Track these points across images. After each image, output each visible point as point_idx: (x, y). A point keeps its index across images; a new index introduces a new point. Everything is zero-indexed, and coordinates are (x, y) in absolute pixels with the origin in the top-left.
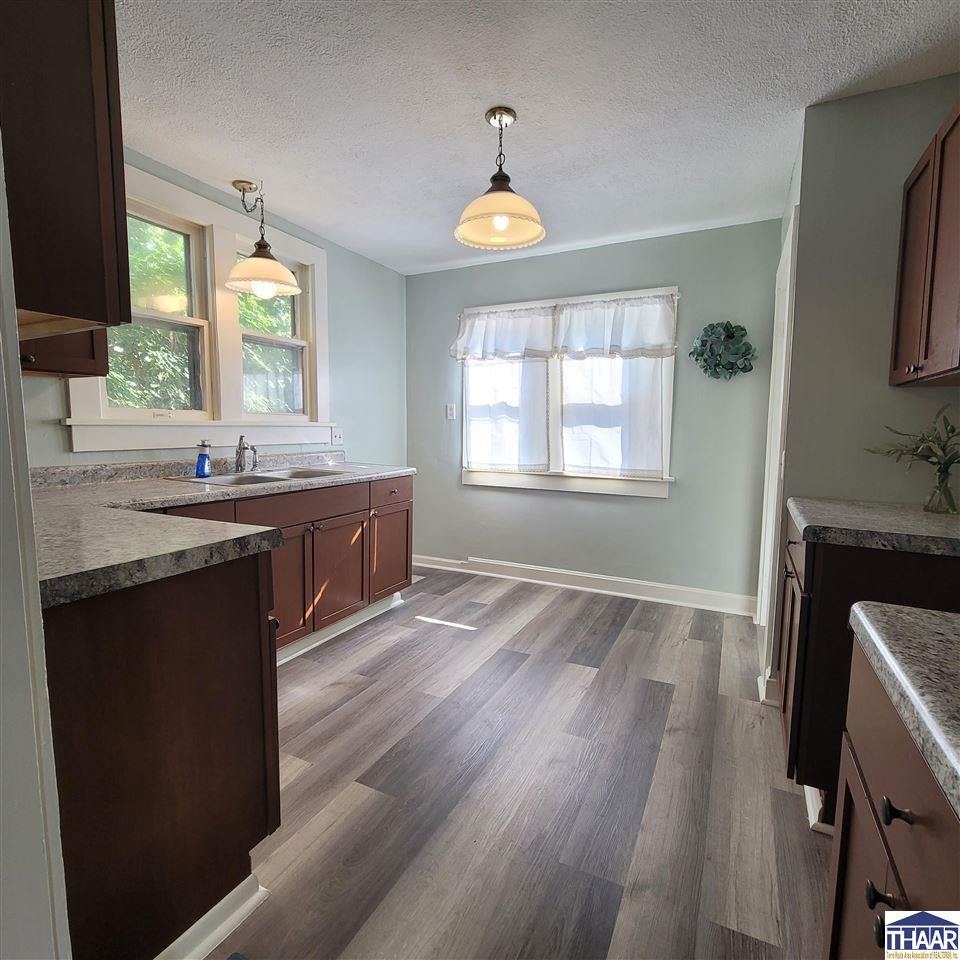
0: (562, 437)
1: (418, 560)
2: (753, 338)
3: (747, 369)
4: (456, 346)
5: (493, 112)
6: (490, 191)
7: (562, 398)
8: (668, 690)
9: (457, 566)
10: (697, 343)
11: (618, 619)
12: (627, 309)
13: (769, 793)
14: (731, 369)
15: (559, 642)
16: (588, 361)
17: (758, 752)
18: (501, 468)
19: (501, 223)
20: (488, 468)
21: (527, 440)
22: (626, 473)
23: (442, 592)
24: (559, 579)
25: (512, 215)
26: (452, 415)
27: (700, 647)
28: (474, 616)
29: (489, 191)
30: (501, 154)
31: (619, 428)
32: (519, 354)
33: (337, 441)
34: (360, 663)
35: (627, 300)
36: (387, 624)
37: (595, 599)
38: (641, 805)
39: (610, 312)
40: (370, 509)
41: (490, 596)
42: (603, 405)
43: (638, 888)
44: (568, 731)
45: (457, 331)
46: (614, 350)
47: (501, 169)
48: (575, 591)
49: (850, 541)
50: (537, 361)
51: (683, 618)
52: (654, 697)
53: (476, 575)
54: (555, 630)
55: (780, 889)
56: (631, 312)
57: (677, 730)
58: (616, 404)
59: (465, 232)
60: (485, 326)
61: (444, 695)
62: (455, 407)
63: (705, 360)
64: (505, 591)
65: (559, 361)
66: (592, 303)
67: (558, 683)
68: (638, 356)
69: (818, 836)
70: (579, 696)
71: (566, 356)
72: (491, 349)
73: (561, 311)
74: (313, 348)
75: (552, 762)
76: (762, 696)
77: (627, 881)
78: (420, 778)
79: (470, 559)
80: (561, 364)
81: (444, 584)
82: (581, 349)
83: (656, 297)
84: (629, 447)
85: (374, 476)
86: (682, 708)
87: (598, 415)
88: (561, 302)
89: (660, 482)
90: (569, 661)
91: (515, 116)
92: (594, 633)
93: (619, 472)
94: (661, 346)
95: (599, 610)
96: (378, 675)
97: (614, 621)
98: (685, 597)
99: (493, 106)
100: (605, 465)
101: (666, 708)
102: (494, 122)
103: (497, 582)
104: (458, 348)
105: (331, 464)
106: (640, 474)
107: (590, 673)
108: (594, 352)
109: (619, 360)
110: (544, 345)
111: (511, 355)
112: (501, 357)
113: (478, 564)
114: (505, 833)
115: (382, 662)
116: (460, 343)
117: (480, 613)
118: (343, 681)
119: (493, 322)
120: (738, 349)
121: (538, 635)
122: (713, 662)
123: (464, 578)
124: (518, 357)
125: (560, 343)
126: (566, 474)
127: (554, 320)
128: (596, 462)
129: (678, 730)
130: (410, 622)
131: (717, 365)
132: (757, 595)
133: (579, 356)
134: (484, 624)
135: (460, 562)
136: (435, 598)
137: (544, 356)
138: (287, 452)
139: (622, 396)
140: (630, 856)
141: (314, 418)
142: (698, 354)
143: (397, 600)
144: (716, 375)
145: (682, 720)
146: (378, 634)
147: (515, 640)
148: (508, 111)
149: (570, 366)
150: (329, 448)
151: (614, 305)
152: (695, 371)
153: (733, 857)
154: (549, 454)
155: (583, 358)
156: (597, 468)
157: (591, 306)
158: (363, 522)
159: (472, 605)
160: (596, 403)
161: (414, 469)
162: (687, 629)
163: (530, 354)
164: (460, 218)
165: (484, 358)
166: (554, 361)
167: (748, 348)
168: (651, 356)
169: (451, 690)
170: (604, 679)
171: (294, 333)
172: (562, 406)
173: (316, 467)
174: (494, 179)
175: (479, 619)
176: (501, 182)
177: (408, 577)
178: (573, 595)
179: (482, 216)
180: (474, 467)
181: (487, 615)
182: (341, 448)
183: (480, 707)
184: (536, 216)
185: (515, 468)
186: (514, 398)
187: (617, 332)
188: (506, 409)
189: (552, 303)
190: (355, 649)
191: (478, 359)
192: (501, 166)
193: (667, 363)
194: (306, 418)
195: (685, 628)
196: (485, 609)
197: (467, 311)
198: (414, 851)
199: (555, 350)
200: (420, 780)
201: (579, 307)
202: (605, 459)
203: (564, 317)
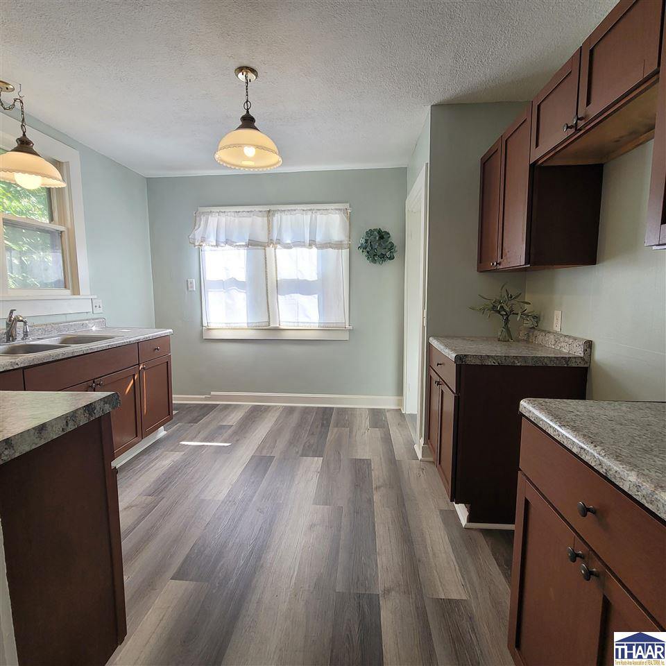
0: (278, 302)
1: (177, 399)
2: (394, 239)
3: (392, 258)
4: (194, 235)
5: (241, 69)
6: (241, 127)
7: (276, 275)
8: (368, 463)
9: (201, 399)
10: (363, 241)
11: (325, 422)
12: (319, 216)
13: (438, 513)
14: (383, 257)
15: (292, 443)
16: (294, 250)
17: (427, 490)
18: (233, 326)
19: (250, 152)
20: (224, 326)
21: (253, 305)
22: (322, 325)
23: (195, 421)
24: (280, 400)
25: (257, 147)
26: (191, 287)
27: (378, 433)
28: (226, 435)
29: (239, 128)
30: (247, 101)
31: (316, 296)
32: (244, 243)
33: (97, 310)
34: (145, 487)
35: (319, 210)
36: (158, 453)
37: (306, 411)
38: (374, 540)
39: (307, 218)
40: (139, 364)
41: (234, 419)
42: (306, 280)
43: (387, 591)
44: (315, 503)
45: (194, 224)
46: (312, 243)
47: (248, 112)
48: (291, 407)
49: (478, 362)
50: (258, 249)
51: (364, 415)
52: (361, 470)
53: (218, 405)
54: (286, 436)
55: (459, 566)
56: (321, 218)
57: (380, 487)
58: (314, 279)
59: (221, 155)
60: (215, 222)
61: (222, 497)
62: (194, 281)
63: (368, 252)
64: (243, 414)
65: (273, 249)
66: (295, 210)
67: (299, 472)
68: (327, 247)
69: (468, 531)
70: (315, 479)
71: (279, 246)
72: (222, 238)
73: (274, 215)
74: (71, 233)
75: (312, 526)
76: (420, 457)
77: (379, 590)
78: (222, 563)
79: (212, 393)
80: (275, 252)
81: (195, 414)
82: (289, 241)
83: (336, 209)
84: (323, 308)
85: (141, 337)
86: (379, 472)
87: (302, 287)
88: (272, 208)
89: (345, 330)
90: (302, 456)
91: (257, 76)
92: (313, 434)
93: (317, 325)
94: (341, 242)
95: (311, 418)
96: (163, 493)
97: (323, 425)
98: (361, 402)
99: (242, 65)
100: (307, 320)
101: (370, 474)
102: (241, 76)
103: (235, 407)
104: (196, 237)
105: (94, 329)
106: (332, 325)
107: (318, 461)
108: (298, 244)
109: (314, 250)
110: (262, 237)
111: (238, 244)
112: (231, 245)
113: (219, 397)
114: (295, 583)
115: (164, 482)
116: (198, 234)
117: (230, 431)
118: (133, 504)
119: (223, 219)
120: (387, 246)
121: (276, 441)
122: (387, 440)
123: (209, 408)
124: (243, 245)
125: (275, 237)
126: (282, 327)
127: (269, 221)
128: (302, 319)
129: (382, 486)
130: (178, 448)
131: (374, 255)
132: (402, 395)
133: (288, 247)
134: (235, 439)
135: (204, 397)
136: (192, 426)
137: (264, 246)
138: (55, 322)
139: (317, 274)
140: (377, 573)
141: (76, 291)
142: (363, 247)
143: (162, 432)
144: (374, 261)
145: (381, 480)
146: (152, 462)
147: (261, 447)
148: (253, 71)
149: (281, 253)
150: (90, 316)
151: (310, 213)
152: (362, 258)
153: (431, 555)
154: (269, 314)
155: (291, 248)
156: (302, 323)
157: (295, 212)
158: (134, 375)
159: (222, 427)
160: (300, 278)
161: (171, 330)
162: (368, 423)
163: (252, 244)
164: (218, 146)
165: (217, 245)
166: (270, 250)
167: (392, 245)
168: (335, 248)
169: (225, 492)
170: (328, 464)
171: (52, 219)
172: (277, 281)
173: (81, 332)
174: (244, 119)
175: (231, 436)
176: (248, 122)
177: (169, 413)
178: (291, 410)
179: (234, 146)
180: (212, 326)
181: (235, 433)
182: (102, 316)
183: (250, 501)
184: (275, 148)
185: (245, 325)
186: (242, 276)
187: (313, 232)
188: (235, 283)
189: (267, 208)
190: (136, 477)
191: (212, 246)
192: (248, 110)
193: (345, 252)
194: (68, 292)
195: (365, 422)
196: (233, 429)
197: (202, 209)
198: (235, 618)
199: (270, 242)
200: (223, 564)
201: (286, 213)
202: (308, 317)
203: (277, 217)
